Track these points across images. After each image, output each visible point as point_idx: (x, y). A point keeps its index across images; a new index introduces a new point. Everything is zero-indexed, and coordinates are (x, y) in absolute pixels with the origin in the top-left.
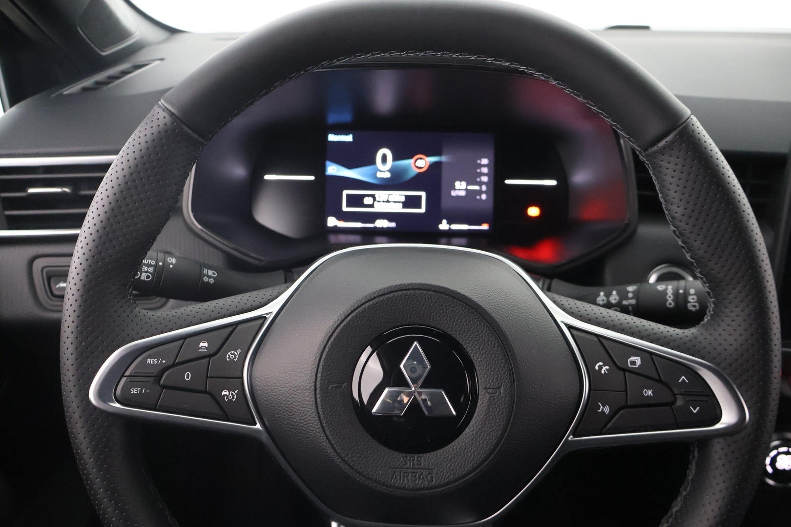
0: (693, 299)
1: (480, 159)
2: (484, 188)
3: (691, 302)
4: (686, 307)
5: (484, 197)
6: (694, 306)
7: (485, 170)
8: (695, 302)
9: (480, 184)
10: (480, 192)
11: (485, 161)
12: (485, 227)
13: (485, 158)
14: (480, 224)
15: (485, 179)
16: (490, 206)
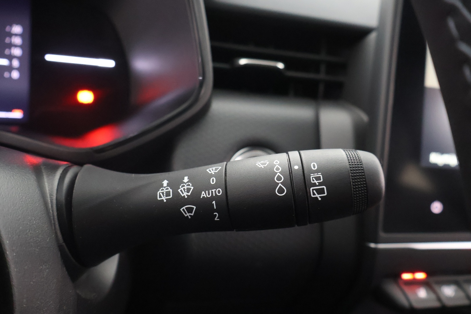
0: (318, 178)
1: (11, 26)
2: (16, 63)
3: (314, 185)
4: (307, 193)
5: (15, 75)
6: (321, 191)
7: (17, 41)
8: (320, 184)
9: (10, 57)
10: (10, 68)
11: (17, 29)
12: (17, 114)
13: (17, 23)
14: (9, 109)
15: (17, 52)
16: (24, 87)
